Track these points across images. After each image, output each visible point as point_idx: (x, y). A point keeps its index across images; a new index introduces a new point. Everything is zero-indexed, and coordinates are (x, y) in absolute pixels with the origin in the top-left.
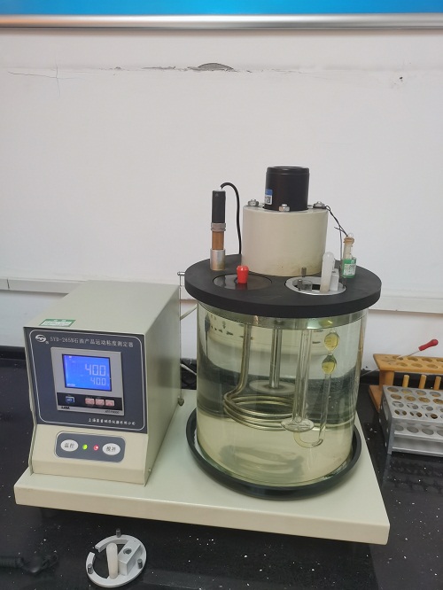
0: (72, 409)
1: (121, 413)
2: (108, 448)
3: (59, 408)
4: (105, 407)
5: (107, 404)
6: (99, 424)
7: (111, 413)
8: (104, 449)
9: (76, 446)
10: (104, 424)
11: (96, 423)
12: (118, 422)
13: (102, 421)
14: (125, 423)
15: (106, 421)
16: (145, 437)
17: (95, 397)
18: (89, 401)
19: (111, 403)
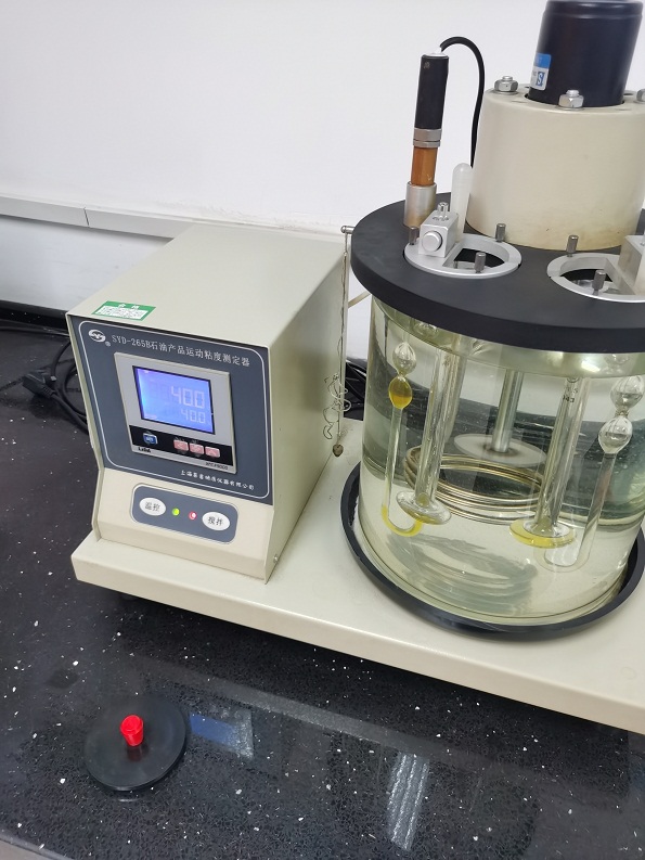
0: (155, 453)
1: (232, 469)
3: (135, 449)
4: (204, 457)
5: (208, 453)
6: (198, 480)
8: (206, 518)
9: (162, 509)
10: (204, 481)
11: (192, 479)
12: (226, 482)
13: (201, 477)
14: (239, 484)
15: (208, 478)
16: (269, 509)
17: (188, 440)
18: (179, 444)
19: (214, 452)
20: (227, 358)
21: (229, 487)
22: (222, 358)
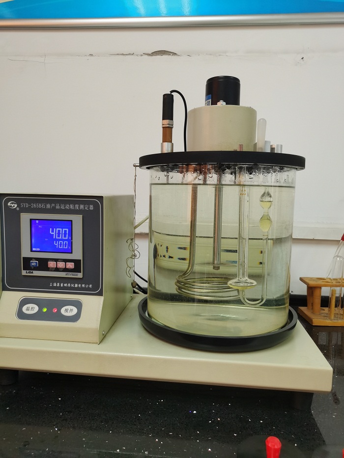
0: (36, 273)
1: (80, 275)
2: (66, 310)
3: (24, 273)
4: (65, 270)
5: (67, 267)
6: (60, 288)
7: (70, 275)
8: (63, 311)
11: (56, 288)
12: (76, 286)
13: (62, 285)
14: (83, 285)
15: (66, 285)
16: (101, 298)
17: (56, 260)
18: (51, 264)
19: (71, 265)
20: (82, 207)
21: (78, 289)
22: (79, 207)
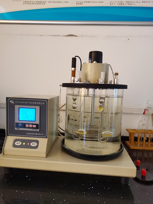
0: (21, 129)
1: (38, 130)
3: (16, 129)
5: (33, 127)
8: (31, 144)
9: (21, 143)
11: (29, 135)
14: (40, 134)
15: (32, 134)
17: (29, 124)
21: (37, 135)
22: (39, 103)
